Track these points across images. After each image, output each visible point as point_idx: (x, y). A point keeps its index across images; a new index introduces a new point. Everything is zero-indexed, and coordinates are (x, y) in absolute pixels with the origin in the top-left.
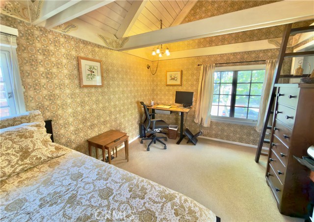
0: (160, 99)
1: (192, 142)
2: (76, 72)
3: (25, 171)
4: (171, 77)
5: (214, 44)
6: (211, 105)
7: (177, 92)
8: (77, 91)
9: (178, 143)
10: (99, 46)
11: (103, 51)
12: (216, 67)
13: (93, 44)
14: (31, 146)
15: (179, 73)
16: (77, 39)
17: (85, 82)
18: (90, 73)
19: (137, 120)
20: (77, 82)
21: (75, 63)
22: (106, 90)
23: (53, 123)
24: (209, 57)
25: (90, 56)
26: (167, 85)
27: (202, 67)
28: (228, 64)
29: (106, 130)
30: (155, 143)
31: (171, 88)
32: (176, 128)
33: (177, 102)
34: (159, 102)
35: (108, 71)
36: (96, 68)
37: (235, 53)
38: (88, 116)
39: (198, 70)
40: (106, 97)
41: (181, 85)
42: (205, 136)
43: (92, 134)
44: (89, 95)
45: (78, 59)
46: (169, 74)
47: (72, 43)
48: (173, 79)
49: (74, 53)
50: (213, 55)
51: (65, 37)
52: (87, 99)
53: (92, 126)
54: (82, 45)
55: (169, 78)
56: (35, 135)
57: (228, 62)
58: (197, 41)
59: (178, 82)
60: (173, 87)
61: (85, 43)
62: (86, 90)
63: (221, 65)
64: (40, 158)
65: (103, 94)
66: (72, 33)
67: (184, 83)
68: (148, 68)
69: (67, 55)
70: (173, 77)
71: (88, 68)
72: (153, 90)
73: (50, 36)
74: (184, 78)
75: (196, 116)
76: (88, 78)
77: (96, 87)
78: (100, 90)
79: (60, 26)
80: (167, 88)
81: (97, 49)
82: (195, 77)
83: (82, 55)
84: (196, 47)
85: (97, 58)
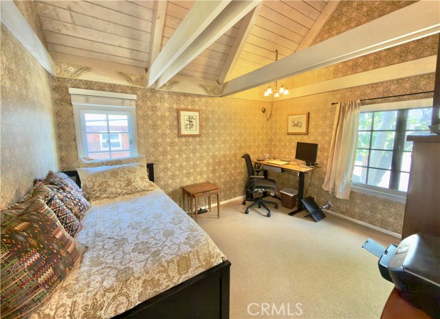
0: (280, 152)
1: (312, 217)
2: (176, 123)
3: (127, 193)
4: (294, 122)
5: (360, 70)
6: (353, 165)
7: (299, 144)
8: (176, 140)
9: (291, 214)
10: (199, 96)
11: (203, 100)
12: (363, 104)
13: (193, 95)
14: (133, 178)
15: (305, 117)
16: (178, 93)
17: (184, 132)
18: (188, 123)
19: (243, 176)
20: (176, 131)
21: (175, 114)
22: (204, 139)
23: (154, 166)
24: (352, 89)
25: (190, 107)
26: (288, 134)
27: (338, 106)
28: (385, 98)
29: (202, 181)
30: (259, 207)
31: (293, 137)
32: (292, 193)
33: (298, 156)
34: (277, 155)
35: (207, 119)
36: (194, 117)
37: (400, 79)
38: (184, 164)
39: (333, 111)
40: (204, 147)
41: (307, 133)
42: (343, 213)
43: (187, 182)
44: (187, 144)
45: (178, 111)
46: (291, 118)
47: (174, 97)
48: (296, 125)
49: (175, 106)
50: (359, 87)
51: (169, 93)
52: (184, 148)
53: (188, 175)
54: (182, 98)
55: (290, 124)
56: (137, 172)
57: (386, 95)
58: (332, 69)
59: (303, 130)
60: (296, 136)
61: (186, 95)
62: (184, 139)
63: (373, 101)
64: (137, 188)
65: (201, 143)
66: (175, 89)
67: (311, 130)
68: (263, 112)
69: (170, 108)
70: (296, 122)
71: (187, 118)
72: (271, 140)
73: (158, 95)
74: (312, 123)
75: (326, 180)
76: (186, 128)
77: (193, 136)
78: (198, 139)
79: (164, 85)
80: (288, 137)
81: (197, 99)
82: (328, 122)
83: (183, 107)
84: (332, 77)
85: (197, 108)
